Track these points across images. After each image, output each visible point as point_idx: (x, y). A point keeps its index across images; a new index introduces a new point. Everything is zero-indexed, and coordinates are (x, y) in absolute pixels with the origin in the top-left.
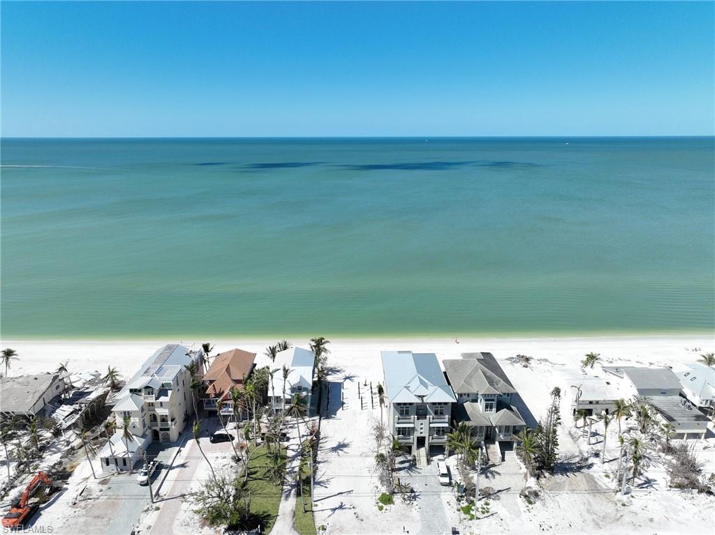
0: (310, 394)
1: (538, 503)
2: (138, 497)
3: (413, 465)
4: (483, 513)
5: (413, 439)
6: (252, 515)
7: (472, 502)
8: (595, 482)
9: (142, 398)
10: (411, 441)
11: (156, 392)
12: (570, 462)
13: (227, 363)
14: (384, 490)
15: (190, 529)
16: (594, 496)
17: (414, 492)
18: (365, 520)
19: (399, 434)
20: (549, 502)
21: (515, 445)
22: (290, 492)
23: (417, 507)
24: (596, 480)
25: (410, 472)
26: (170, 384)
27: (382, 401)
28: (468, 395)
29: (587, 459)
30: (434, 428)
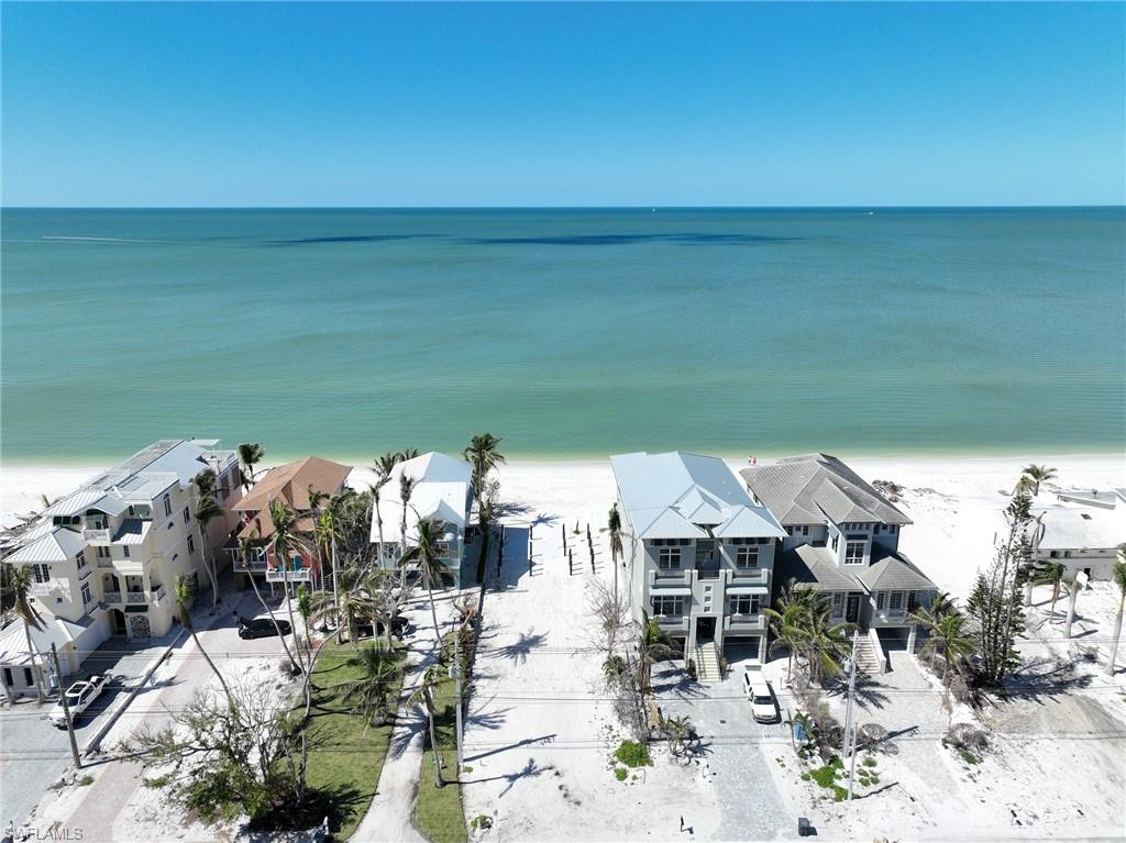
0: (460, 537)
1: (989, 762)
2: (45, 755)
3: (690, 679)
4: (866, 784)
5: (688, 624)
6: (314, 794)
7: (834, 759)
8: (1105, 714)
9: (81, 537)
10: (684, 627)
11: (114, 523)
12: (1034, 672)
13: (287, 479)
14: (627, 733)
15: (155, 830)
16: (1113, 744)
17: (696, 737)
18: (585, 801)
19: (657, 612)
20: (1013, 758)
21: (911, 637)
22: (408, 741)
23: (707, 771)
24: (1107, 710)
25: (684, 694)
26: (147, 506)
27: (616, 545)
28: (806, 529)
29: (1071, 667)
30: (734, 597)
